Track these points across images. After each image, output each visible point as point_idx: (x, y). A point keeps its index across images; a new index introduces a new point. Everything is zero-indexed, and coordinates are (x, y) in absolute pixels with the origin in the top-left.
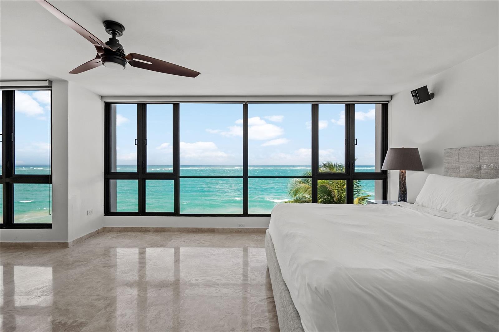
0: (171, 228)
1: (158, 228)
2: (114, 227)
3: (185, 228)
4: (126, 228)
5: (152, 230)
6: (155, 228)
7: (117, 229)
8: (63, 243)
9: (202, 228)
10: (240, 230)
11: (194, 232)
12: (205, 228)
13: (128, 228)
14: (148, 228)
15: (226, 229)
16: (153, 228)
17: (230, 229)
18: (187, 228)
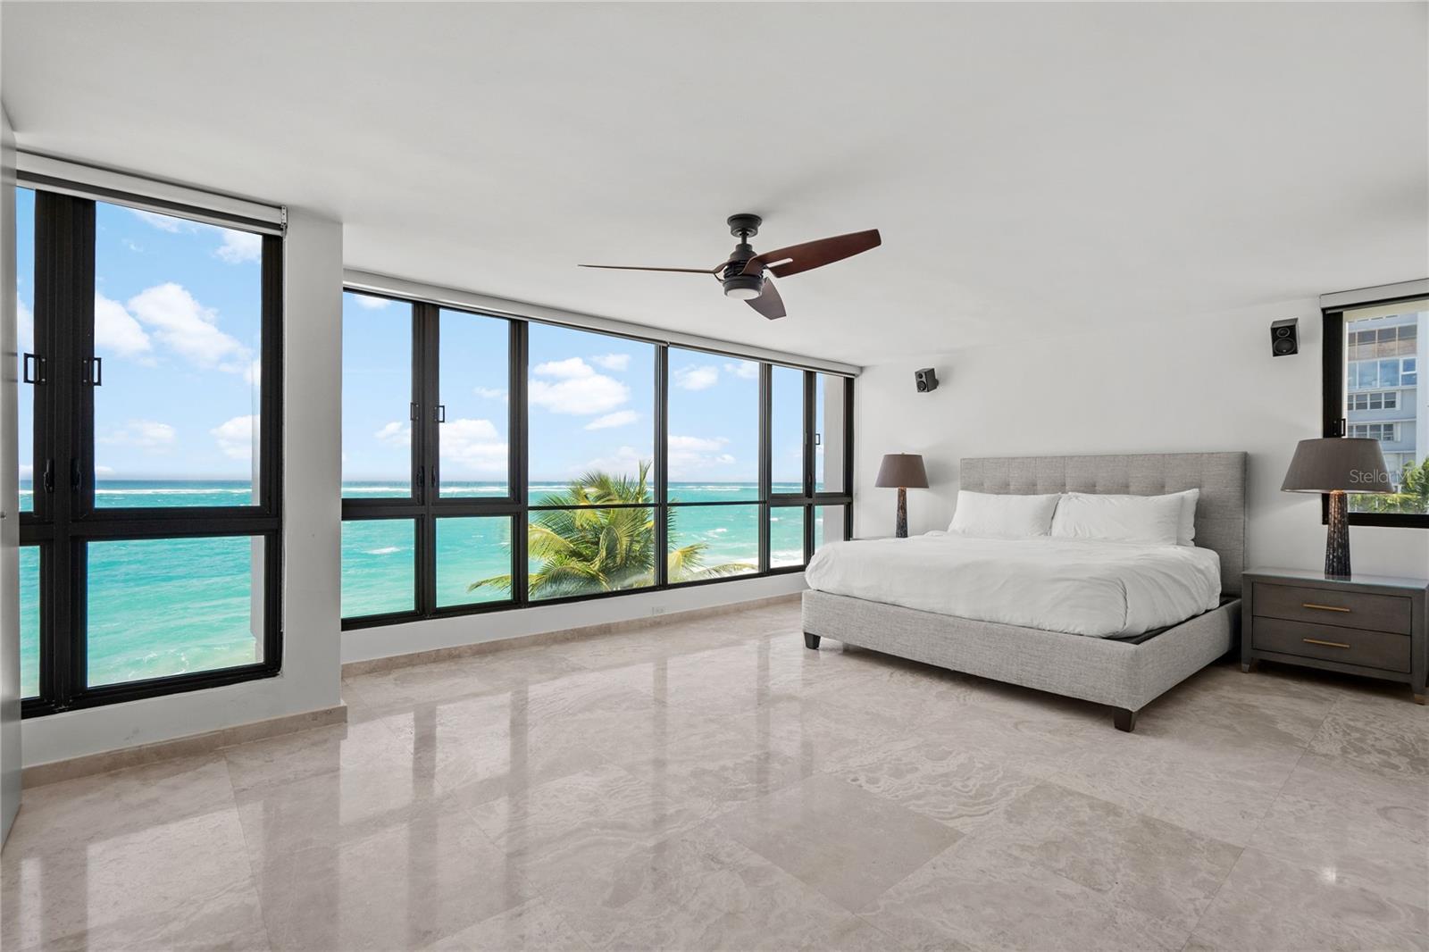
0: (516, 639)
1: (481, 644)
2: (351, 664)
3: (548, 634)
4: (390, 659)
5: (466, 652)
6: (475, 645)
7: (362, 667)
8: (328, 713)
9: (585, 628)
10: (658, 620)
11: (568, 639)
12: (591, 628)
13: (397, 657)
14: (456, 649)
15: (633, 622)
16: (470, 647)
17: (640, 620)
18: (553, 633)
